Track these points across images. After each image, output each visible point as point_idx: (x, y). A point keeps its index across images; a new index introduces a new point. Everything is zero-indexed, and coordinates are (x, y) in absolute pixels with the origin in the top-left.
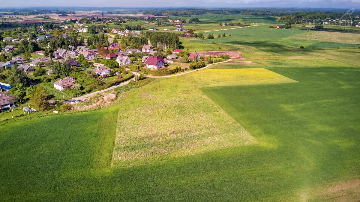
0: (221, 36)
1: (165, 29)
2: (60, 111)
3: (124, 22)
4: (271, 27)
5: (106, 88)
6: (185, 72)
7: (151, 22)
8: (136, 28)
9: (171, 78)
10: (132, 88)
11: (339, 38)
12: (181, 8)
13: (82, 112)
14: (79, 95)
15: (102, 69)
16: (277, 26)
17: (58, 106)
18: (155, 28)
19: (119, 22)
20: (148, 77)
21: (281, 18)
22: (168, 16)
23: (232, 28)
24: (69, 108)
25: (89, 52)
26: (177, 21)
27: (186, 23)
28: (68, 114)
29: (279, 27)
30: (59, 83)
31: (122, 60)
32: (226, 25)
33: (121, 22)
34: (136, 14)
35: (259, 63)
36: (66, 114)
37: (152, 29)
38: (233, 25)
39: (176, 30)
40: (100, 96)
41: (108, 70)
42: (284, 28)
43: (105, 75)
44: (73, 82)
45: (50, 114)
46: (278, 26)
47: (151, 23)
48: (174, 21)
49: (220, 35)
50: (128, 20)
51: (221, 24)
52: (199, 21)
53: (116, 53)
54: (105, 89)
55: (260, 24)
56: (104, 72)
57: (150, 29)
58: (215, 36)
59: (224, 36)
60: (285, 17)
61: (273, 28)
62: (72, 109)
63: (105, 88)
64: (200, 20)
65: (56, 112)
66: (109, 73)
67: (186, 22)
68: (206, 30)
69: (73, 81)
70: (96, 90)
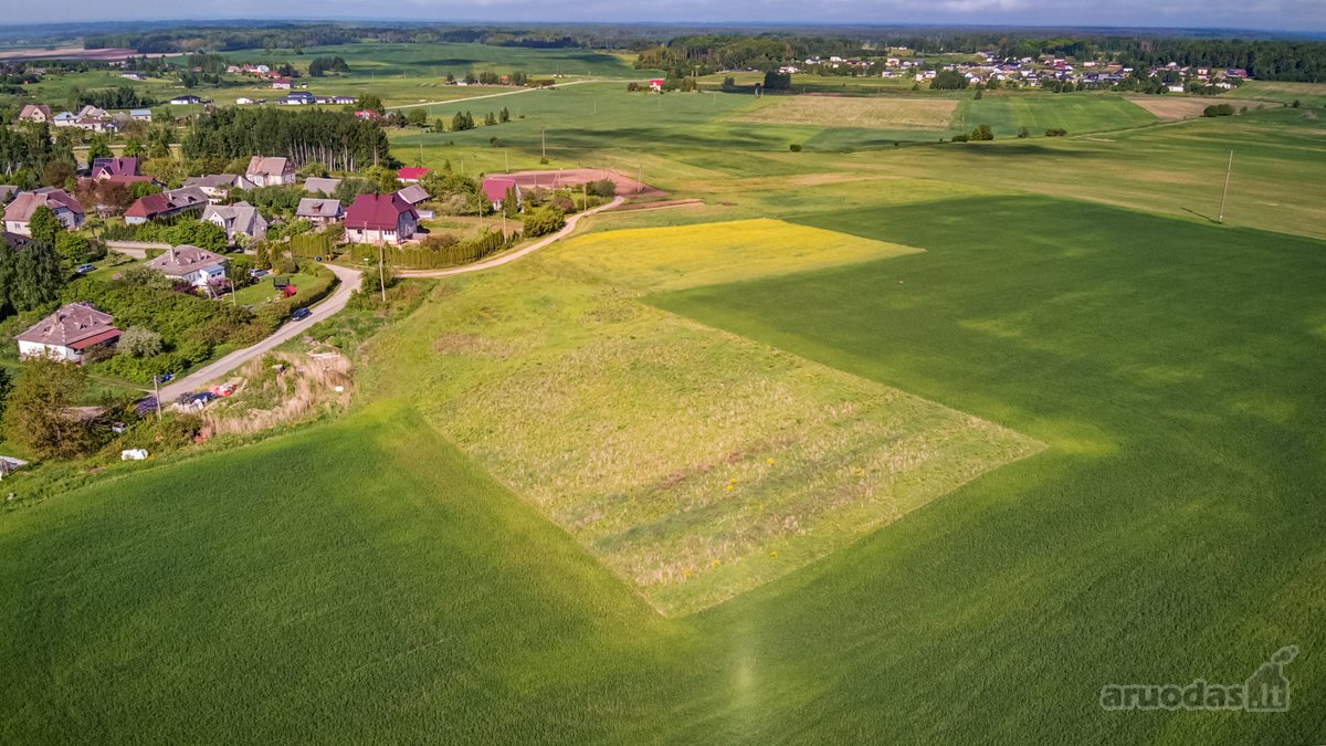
0: (497, 119)
1: (241, 101)
2: (152, 447)
3: (33, 80)
4: (632, 88)
5: (267, 336)
6: (521, 249)
7: (151, 76)
8: (115, 99)
9: (494, 274)
10: (378, 321)
11: (869, 114)
12: (238, 22)
13: (258, 438)
14: (173, 377)
15: (193, 262)
16: (652, 83)
17: (128, 429)
18: (196, 98)
19: (13, 83)
20: (403, 276)
21: (641, 58)
22: (201, 52)
23: (500, 92)
24: (191, 429)
25: (49, 198)
26: (259, 70)
27: (296, 75)
28: (201, 453)
29: (659, 88)
30: (50, 333)
31: (233, 219)
32: (470, 80)
33: (22, 83)
34: (52, 48)
35: (730, 204)
36: (192, 456)
37: (185, 102)
38: (497, 83)
39: (290, 102)
40: (283, 368)
41: (215, 263)
42: (677, 90)
43: (220, 285)
44: (107, 322)
45: (111, 466)
46: (655, 84)
47: (149, 79)
48: (245, 68)
49: (492, 118)
50: (49, 72)
51: (450, 78)
52: (345, 68)
53: (166, 197)
54: (264, 338)
55: (583, 79)
56: (201, 272)
57: (174, 102)
58: (478, 121)
59: (505, 119)
60: (652, 53)
61: (640, 89)
62: (206, 432)
63: (260, 336)
64: (348, 63)
65: (137, 455)
66: (223, 272)
67: (296, 72)
68: (412, 99)
69: (105, 318)
70: (229, 345)
